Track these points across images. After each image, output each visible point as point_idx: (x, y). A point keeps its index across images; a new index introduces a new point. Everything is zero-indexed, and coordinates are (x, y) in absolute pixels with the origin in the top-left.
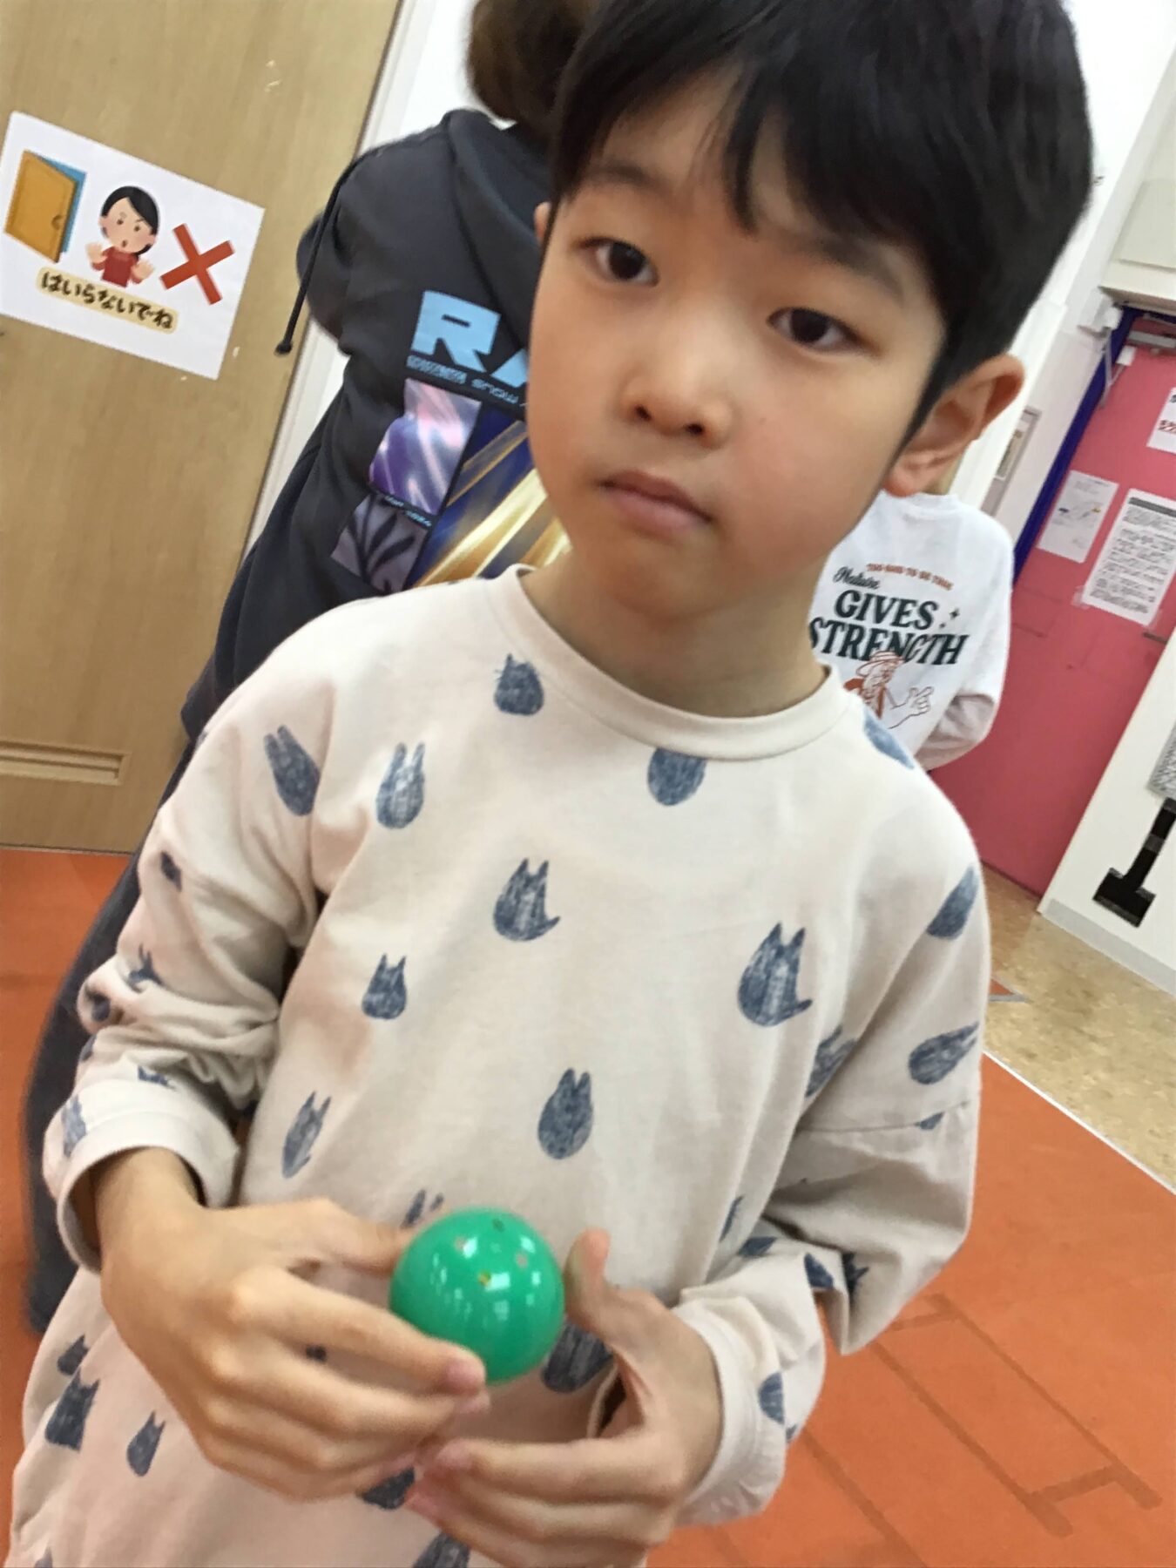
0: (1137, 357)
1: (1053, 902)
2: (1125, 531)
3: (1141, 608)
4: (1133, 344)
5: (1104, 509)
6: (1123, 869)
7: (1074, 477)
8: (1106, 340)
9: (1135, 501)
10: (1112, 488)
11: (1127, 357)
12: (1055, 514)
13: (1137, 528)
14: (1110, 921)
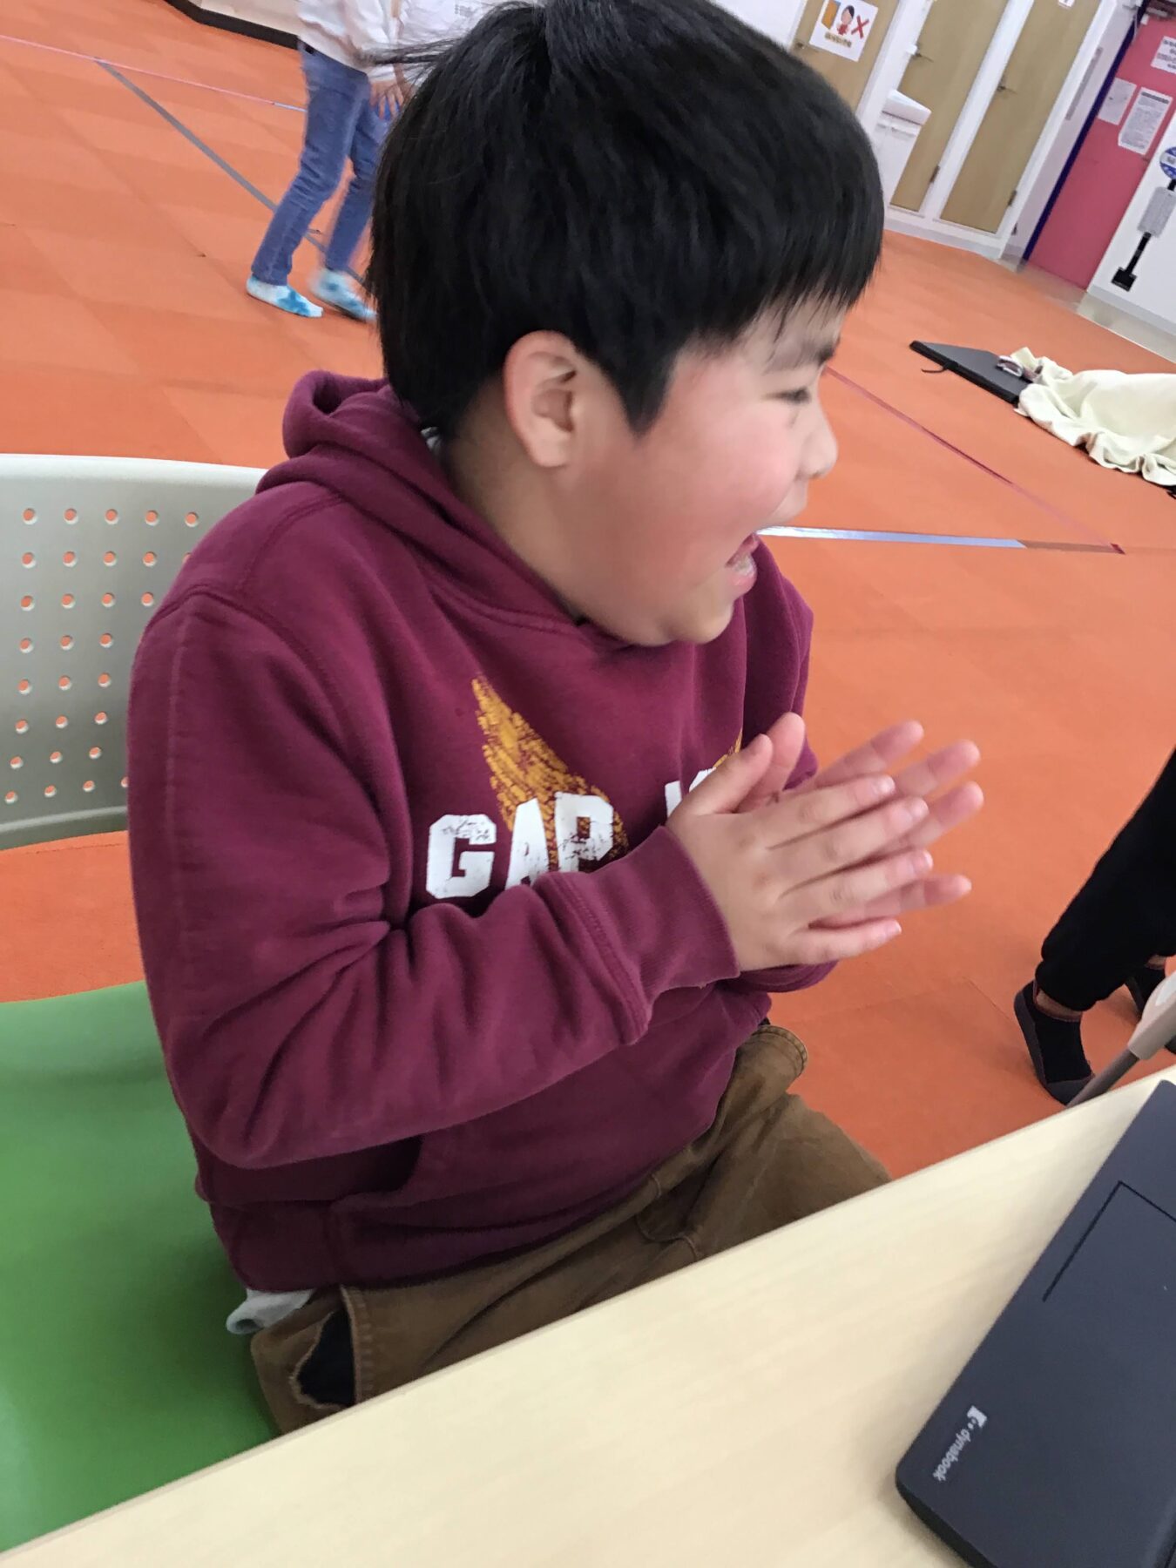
0: (1149, 21)
1: (1095, 287)
2: (1139, 109)
3: (1142, 147)
4: (1147, 13)
5: (1129, 98)
6: (1125, 266)
7: (1117, 81)
8: (1136, 12)
9: (1144, 94)
10: (1133, 87)
11: (1145, 20)
12: (1107, 101)
13: (1144, 108)
14: (1118, 291)
